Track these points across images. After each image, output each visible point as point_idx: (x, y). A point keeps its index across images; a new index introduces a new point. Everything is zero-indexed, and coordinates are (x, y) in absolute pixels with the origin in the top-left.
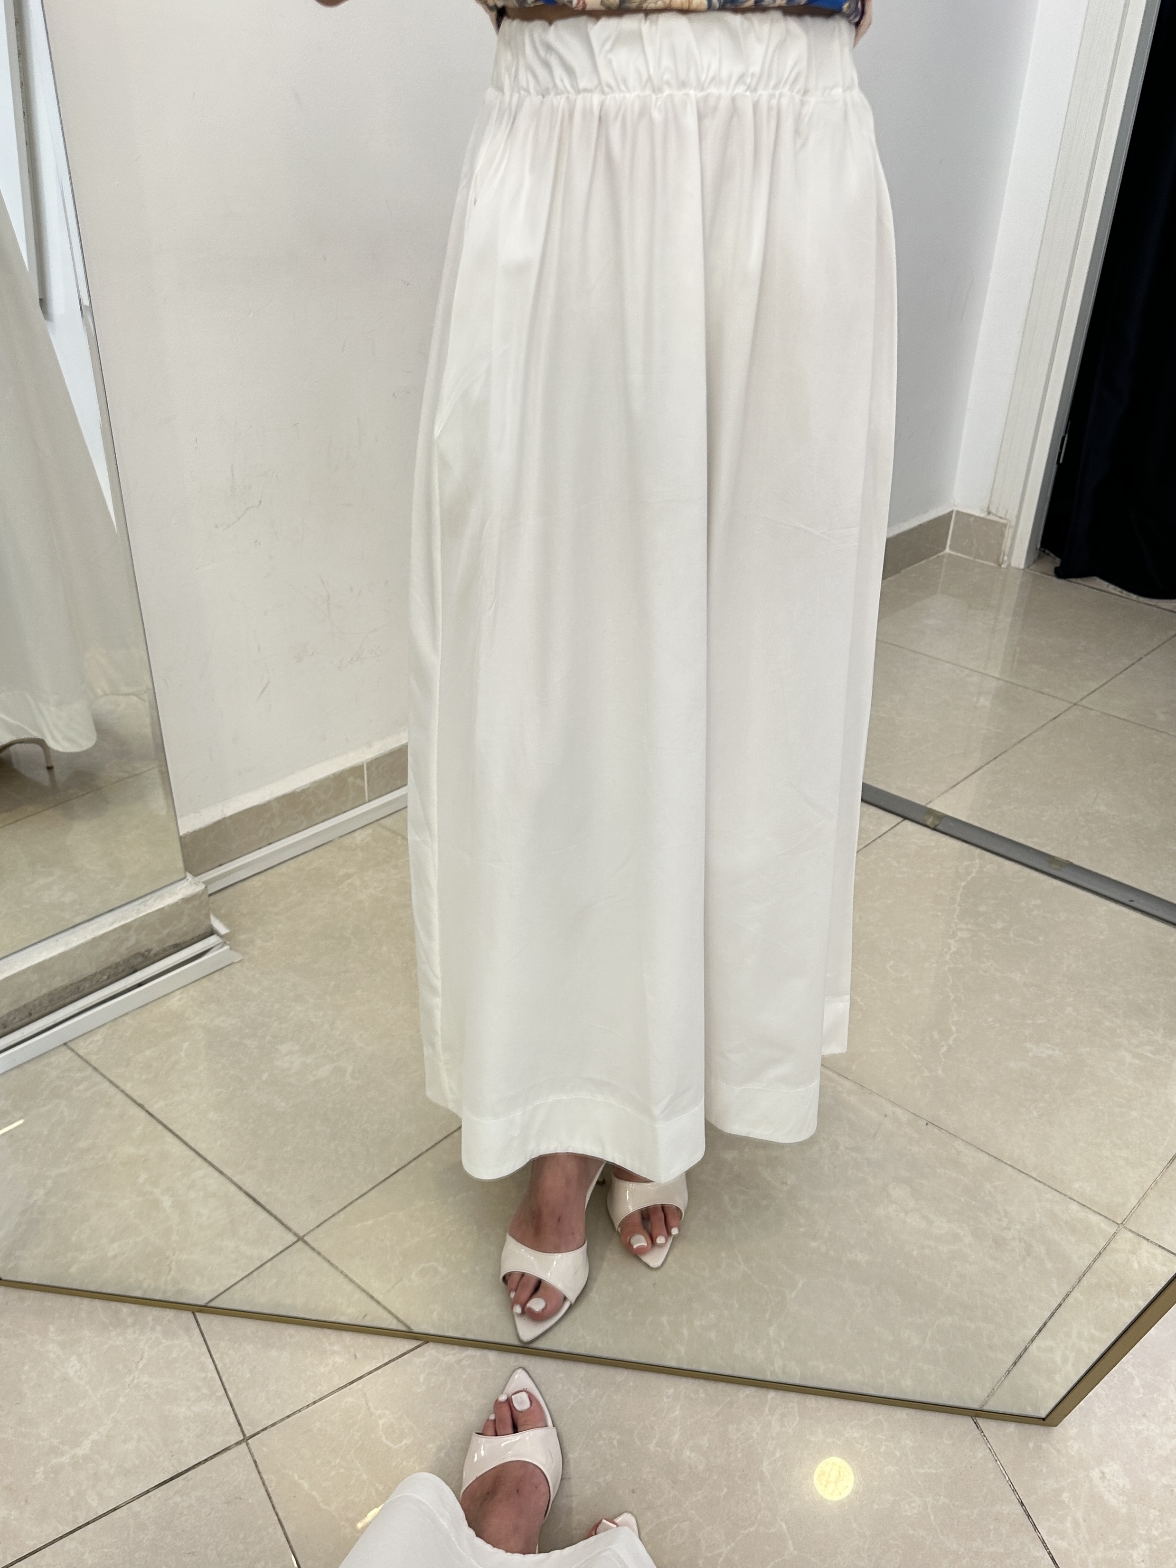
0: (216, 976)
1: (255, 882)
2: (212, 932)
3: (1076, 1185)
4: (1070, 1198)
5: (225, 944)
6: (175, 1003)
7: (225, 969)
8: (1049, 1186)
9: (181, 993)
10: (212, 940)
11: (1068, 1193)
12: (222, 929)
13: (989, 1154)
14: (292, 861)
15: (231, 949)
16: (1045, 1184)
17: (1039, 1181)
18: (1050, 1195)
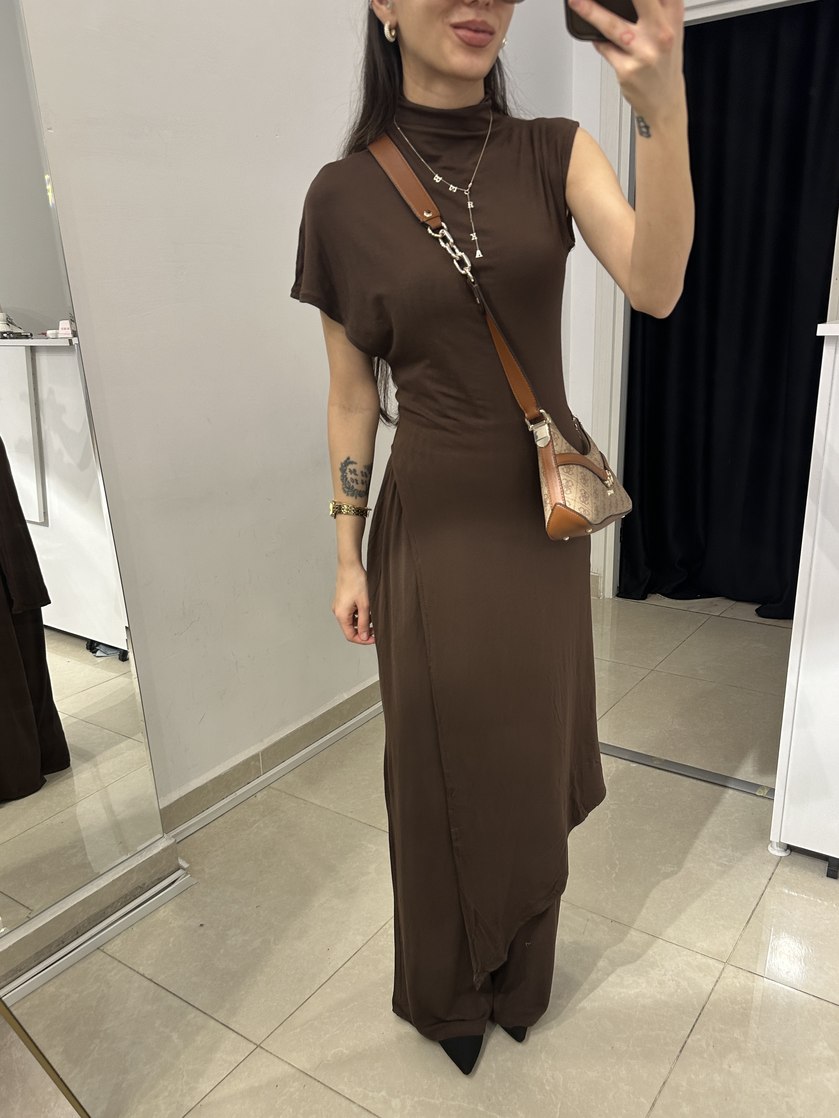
0: (184, 894)
1: (199, 834)
2: (179, 868)
3: (698, 944)
4: (696, 952)
5: (187, 874)
6: (161, 914)
7: (189, 889)
8: (684, 947)
9: (165, 908)
10: (180, 872)
11: (695, 950)
12: (185, 865)
13: (648, 934)
14: (220, 818)
15: (191, 876)
16: (681, 946)
17: (678, 945)
18: (686, 952)
